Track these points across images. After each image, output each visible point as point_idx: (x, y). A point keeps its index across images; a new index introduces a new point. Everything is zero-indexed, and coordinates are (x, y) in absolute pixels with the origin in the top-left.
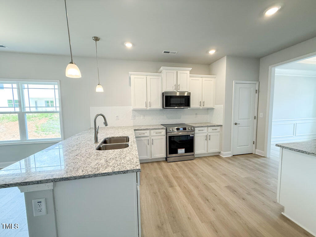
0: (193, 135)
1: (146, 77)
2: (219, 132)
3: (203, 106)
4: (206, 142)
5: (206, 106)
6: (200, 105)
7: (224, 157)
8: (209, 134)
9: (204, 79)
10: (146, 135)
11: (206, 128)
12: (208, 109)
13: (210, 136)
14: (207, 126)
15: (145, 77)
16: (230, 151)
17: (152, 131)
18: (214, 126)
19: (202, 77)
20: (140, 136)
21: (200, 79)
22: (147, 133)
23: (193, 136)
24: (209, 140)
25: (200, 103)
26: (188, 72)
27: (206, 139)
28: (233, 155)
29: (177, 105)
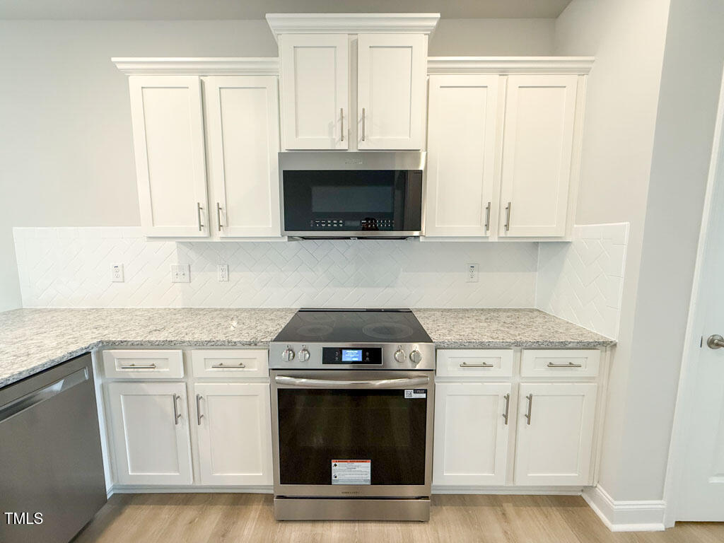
0: (426, 391)
1: (202, 83)
2: (589, 379)
3: (503, 229)
4: (504, 431)
5: (520, 229)
6: (487, 226)
7: (616, 528)
8: (527, 389)
9: (514, 80)
10: (164, 371)
11: (509, 354)
12: (535, 245)
13: (530, 398)
14: (517, 344)
15: (193, 80)
16: (661, 498)
17: (197, 356)
18: (563, 346)
19: (503, 72)
20: (132, 374)
21: (493, 80)
22: (170, 364)
23: (424, 396)
24: (523, 420)
25: (485, 211)
26: (421, 42)
27: (506, 416)
28: (678, 523)
29: (348, 223)
